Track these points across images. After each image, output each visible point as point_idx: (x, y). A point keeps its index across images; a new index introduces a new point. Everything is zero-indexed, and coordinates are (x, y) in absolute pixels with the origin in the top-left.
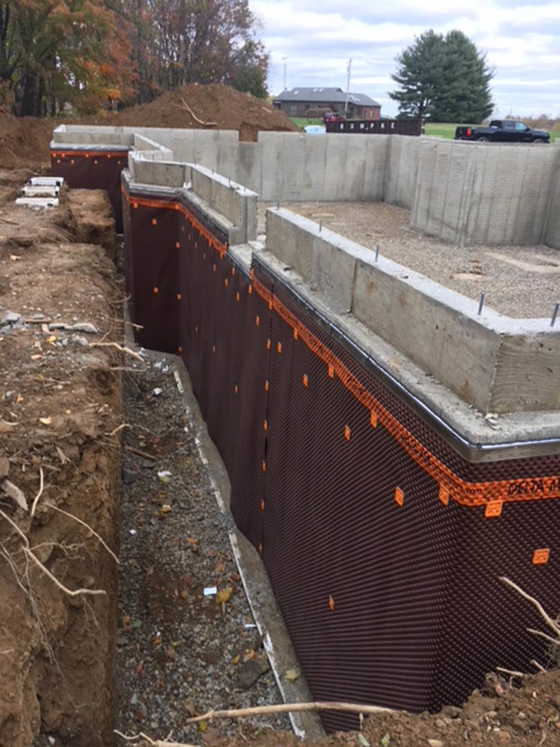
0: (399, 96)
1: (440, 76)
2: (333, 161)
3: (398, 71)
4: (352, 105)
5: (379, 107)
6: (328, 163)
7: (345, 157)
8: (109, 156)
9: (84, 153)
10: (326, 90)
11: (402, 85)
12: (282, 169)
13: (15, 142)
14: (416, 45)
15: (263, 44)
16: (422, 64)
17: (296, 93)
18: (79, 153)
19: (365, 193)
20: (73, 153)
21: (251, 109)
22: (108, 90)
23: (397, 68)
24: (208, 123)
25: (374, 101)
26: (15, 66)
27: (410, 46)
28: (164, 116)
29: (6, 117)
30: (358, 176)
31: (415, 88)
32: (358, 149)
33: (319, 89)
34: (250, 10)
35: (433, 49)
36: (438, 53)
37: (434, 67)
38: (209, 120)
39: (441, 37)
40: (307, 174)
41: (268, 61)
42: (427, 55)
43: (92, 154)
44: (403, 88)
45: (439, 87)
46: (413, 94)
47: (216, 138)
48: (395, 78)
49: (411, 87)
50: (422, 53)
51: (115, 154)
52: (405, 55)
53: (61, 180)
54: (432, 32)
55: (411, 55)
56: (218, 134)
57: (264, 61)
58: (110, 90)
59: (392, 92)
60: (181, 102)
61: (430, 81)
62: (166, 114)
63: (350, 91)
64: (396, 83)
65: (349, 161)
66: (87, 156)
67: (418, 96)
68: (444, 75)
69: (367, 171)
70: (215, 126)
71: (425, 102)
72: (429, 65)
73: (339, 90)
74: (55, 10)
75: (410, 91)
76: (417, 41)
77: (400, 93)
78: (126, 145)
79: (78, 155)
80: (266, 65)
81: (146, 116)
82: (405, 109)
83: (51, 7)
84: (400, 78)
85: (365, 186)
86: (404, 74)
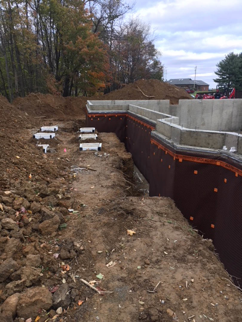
0: (218, 81)
1: (237, 71)
2: (216, 112)
3: (217, 70)
4: (196, 85)
5: (208, 86)
6: (214, 113)
7: (222, 110)
8: (116, 116)
9: (104, 115)
10: (184, 80)
11: (219, 76)
12: (190, 117)
13: (64, 108)
14: (226, 59)
15: (161, 62)
16: (229, 67)
17: (171, 81)
18: (102, 115)
19: (232, 127)
20: (99, 115)
21: (170, 89)
22: (99, 84)
23: (217, 69)
24: (150, 97)
25: (206, 83)
26: (62, 76)
27: (223, 60)
28: (129, 94)
29: (60, 97)
30: (229, 119)
31: (226, 77)
32: (229, 106)
33: (182, 79)
34: (155, 48)
35: (234, 61)
36: (236, 62)
37: (234, 68)
38: (151, 95)
39: (237, 55)
40: (203, 119)
41: (163, 69)
42: (231, 63)
43: (108, 115)
44: (220, 77)
45: (237, 76)
46: (225, 80)
47: (158, 104)
48: (216, 73)
49: (223, 76)
50: (229, 62)
51: (119, 115)
52: (221, 63)
53: (94, 129)
54: (232, 53)
55: (223, 63)
56: (159, 102)
57: (161, 69)
58: (101, 84)
59: (215, 79)
60: (137, 88)
61: (233, 74)
62: (130, 93)
63: (196, 80)
64: (217, 75)
65: (224, 112)
66: (106, 116)
67: (227, 80)
68: (239, 71)
69: (233, 116)
70: (153, 97)
71: (231, 83)
72: (231, 67)
73: (190, 79)
74: (83, 50)
75: (223, 78)
76: (226, 57)
77: (219, 79)
78: (125, 110)
79: (102, 116)
80: (162, 71)
81: (121, 94)
82: (221, 86)
83: (80, 49)
84: (219, 73)
85: (233, 124)
86: (220, 71)
